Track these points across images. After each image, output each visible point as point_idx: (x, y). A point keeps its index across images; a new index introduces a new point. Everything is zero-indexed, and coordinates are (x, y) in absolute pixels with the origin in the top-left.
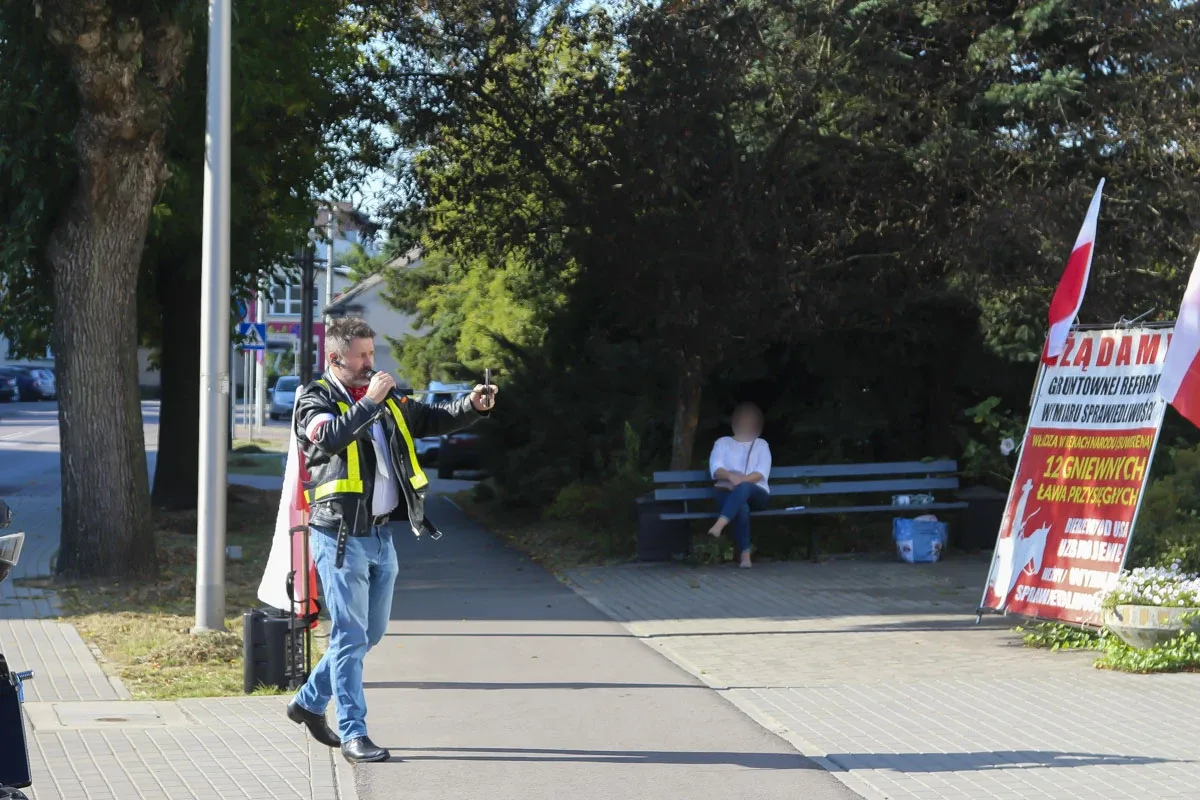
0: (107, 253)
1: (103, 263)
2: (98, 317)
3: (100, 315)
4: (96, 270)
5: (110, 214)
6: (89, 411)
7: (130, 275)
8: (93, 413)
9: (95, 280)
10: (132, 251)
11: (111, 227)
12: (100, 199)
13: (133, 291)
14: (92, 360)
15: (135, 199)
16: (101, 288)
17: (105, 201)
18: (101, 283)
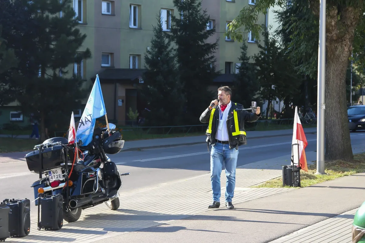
0: (334, 71)
1: (333, 74)
2: (332, 89)
3: (333, 88)
4: (332, 75)
5: (334, 60)
6: (330, 114)
7: (342, 77)
8: (331, 115)
9: (331, 79)
10: (342, 70)
11: (335, 64)
12: (331, 56)
13: (343, 81)
14: (331, 101)
15: (342, 56)
16: (333, 81)
17: (332, 56)
18: (333, 79)
